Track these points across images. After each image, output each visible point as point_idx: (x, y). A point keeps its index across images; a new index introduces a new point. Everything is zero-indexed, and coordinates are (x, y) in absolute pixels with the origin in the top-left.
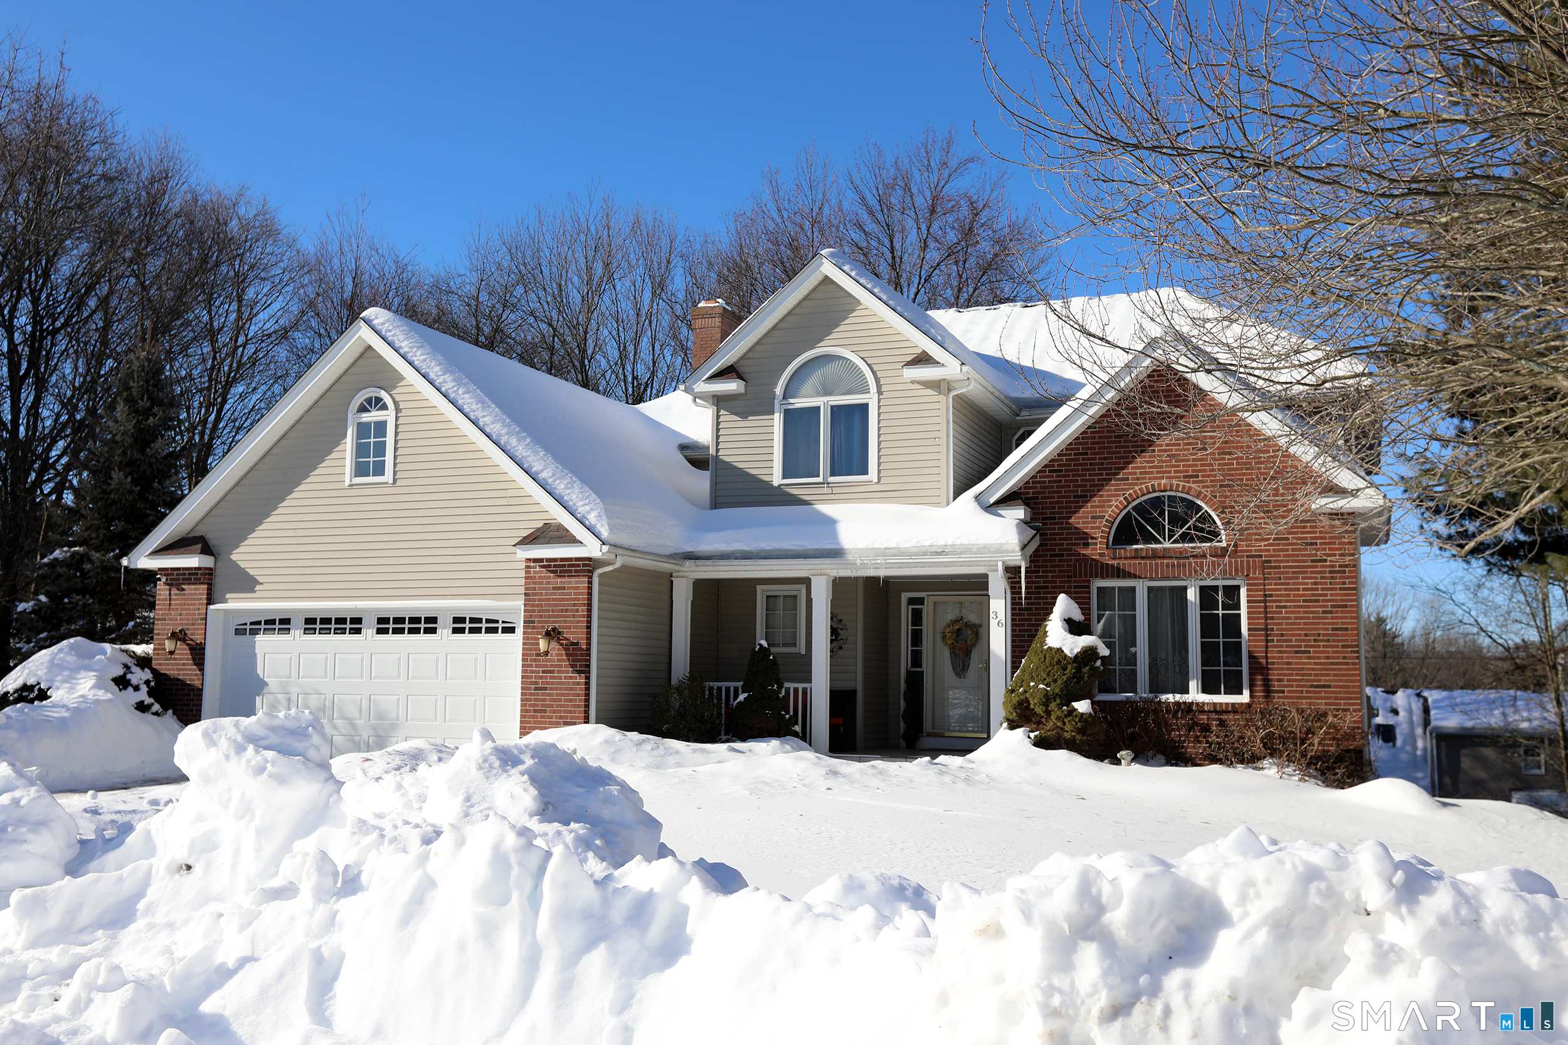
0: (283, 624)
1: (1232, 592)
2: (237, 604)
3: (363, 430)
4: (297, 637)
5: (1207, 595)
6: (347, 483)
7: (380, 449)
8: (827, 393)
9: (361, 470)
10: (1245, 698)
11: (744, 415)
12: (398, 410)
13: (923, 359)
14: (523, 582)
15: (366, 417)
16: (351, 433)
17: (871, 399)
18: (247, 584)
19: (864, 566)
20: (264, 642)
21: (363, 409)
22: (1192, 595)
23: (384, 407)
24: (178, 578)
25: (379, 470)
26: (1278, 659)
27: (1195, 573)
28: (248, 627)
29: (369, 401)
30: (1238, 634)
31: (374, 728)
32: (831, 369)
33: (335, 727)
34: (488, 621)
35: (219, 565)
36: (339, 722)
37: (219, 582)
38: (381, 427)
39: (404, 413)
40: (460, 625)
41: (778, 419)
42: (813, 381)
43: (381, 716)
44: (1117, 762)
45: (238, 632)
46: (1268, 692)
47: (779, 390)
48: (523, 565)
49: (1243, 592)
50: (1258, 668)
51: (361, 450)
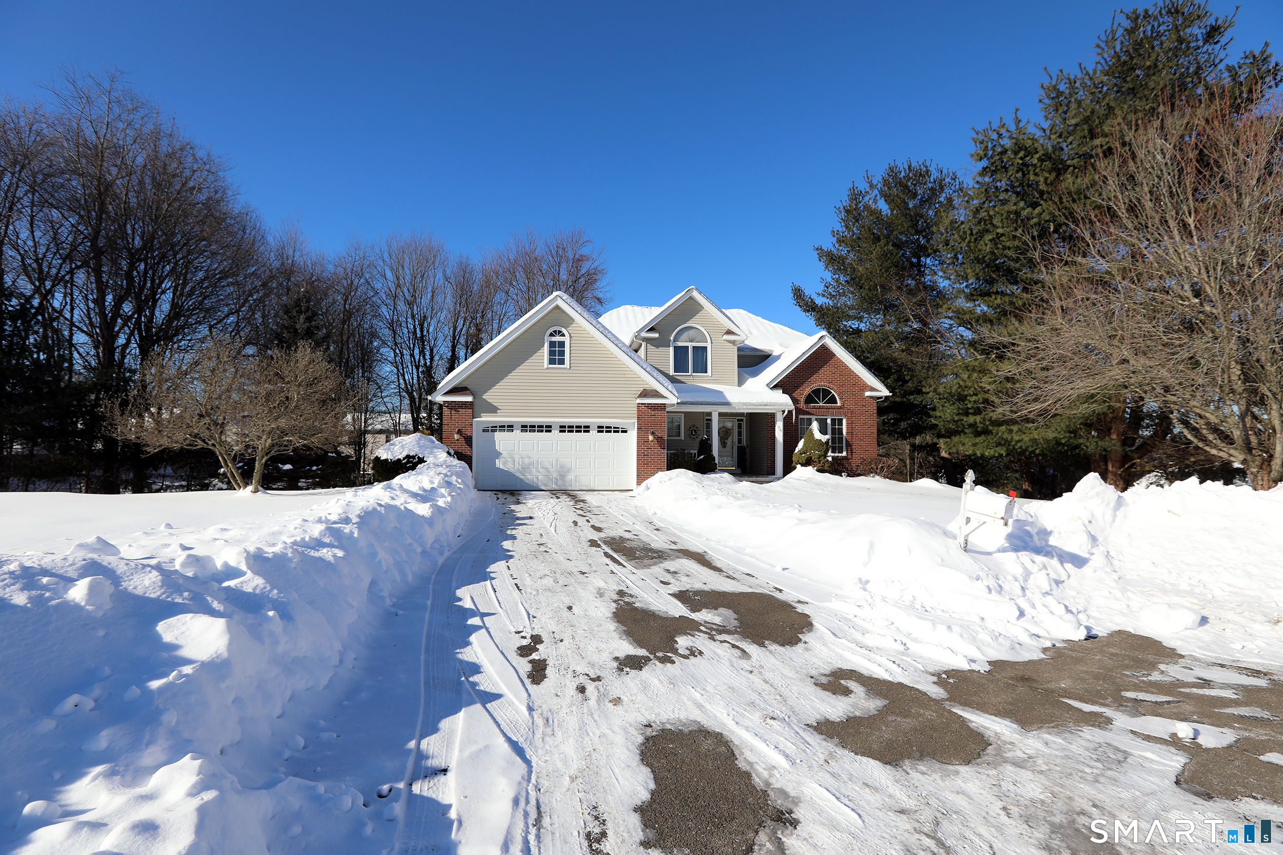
0: (510, 428)
1: (840, 421)
2: (487, 419)
3: (552, 344)
4: (517, 432)
5: (833, 420)
6: (546, 367)
7: (562, 353)
8: (691, 341)
9: (552, 362)
10: (844, 454)
11: (657, 347)
12: (571, 337)
13: (729, 332)
14: (636, 412)
15: (554, 339)
16: (546, 345)
17: (709, 345)
18: (493, 409)
19: (739, 409)
20: (498, 435)
21: (551, 335)
22: (829, 421)
23: (563, 335)
24: (454, 406)
25: (562, 362)
26: (855, 443)
27: (832, 414)
28: (490, 429)
29: (555, 332)
30: (842, 434)
31: (559, 472)
32: (691, 332)
33: (539, 472)
34: (614, 428)
35: (476, 400)
36: (541, 470)
37: (476, 407)
38: (562, 344)
39: (573, 338)
40: (600, 429)
41: (671, 350)
42: (685, 336)
43: (562, 467)
44: (842, 476)
45: (484, 431)
46: (852, 452)
47: (672, 338)
48: (636, 405)
49: (844, 421)
50: (849, 445)
51: (552, 353)
